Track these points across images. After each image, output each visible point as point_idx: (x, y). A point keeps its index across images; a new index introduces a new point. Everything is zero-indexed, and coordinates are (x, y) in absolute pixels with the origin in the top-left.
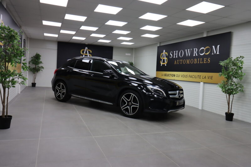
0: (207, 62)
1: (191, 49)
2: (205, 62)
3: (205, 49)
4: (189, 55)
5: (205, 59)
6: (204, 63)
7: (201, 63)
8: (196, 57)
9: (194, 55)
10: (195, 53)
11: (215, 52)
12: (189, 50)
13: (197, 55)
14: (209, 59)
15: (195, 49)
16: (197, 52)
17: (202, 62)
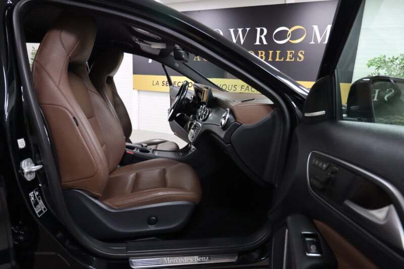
0: (296, 59)
1: (248, 29)
2: (290, 59)
3: (290, 31)
4: (242, 41)
5: (288, 52)
6: (288, 60)
7: (277, 60)
8: (262, 47)
9: (258, 43)
10: (261, 39)
11: (319, 40)
12: (240, 30)
13: (265, 43)
14: (301, 53)
15: (259, 29)
16: (265, 36)
17: (280, 58)
